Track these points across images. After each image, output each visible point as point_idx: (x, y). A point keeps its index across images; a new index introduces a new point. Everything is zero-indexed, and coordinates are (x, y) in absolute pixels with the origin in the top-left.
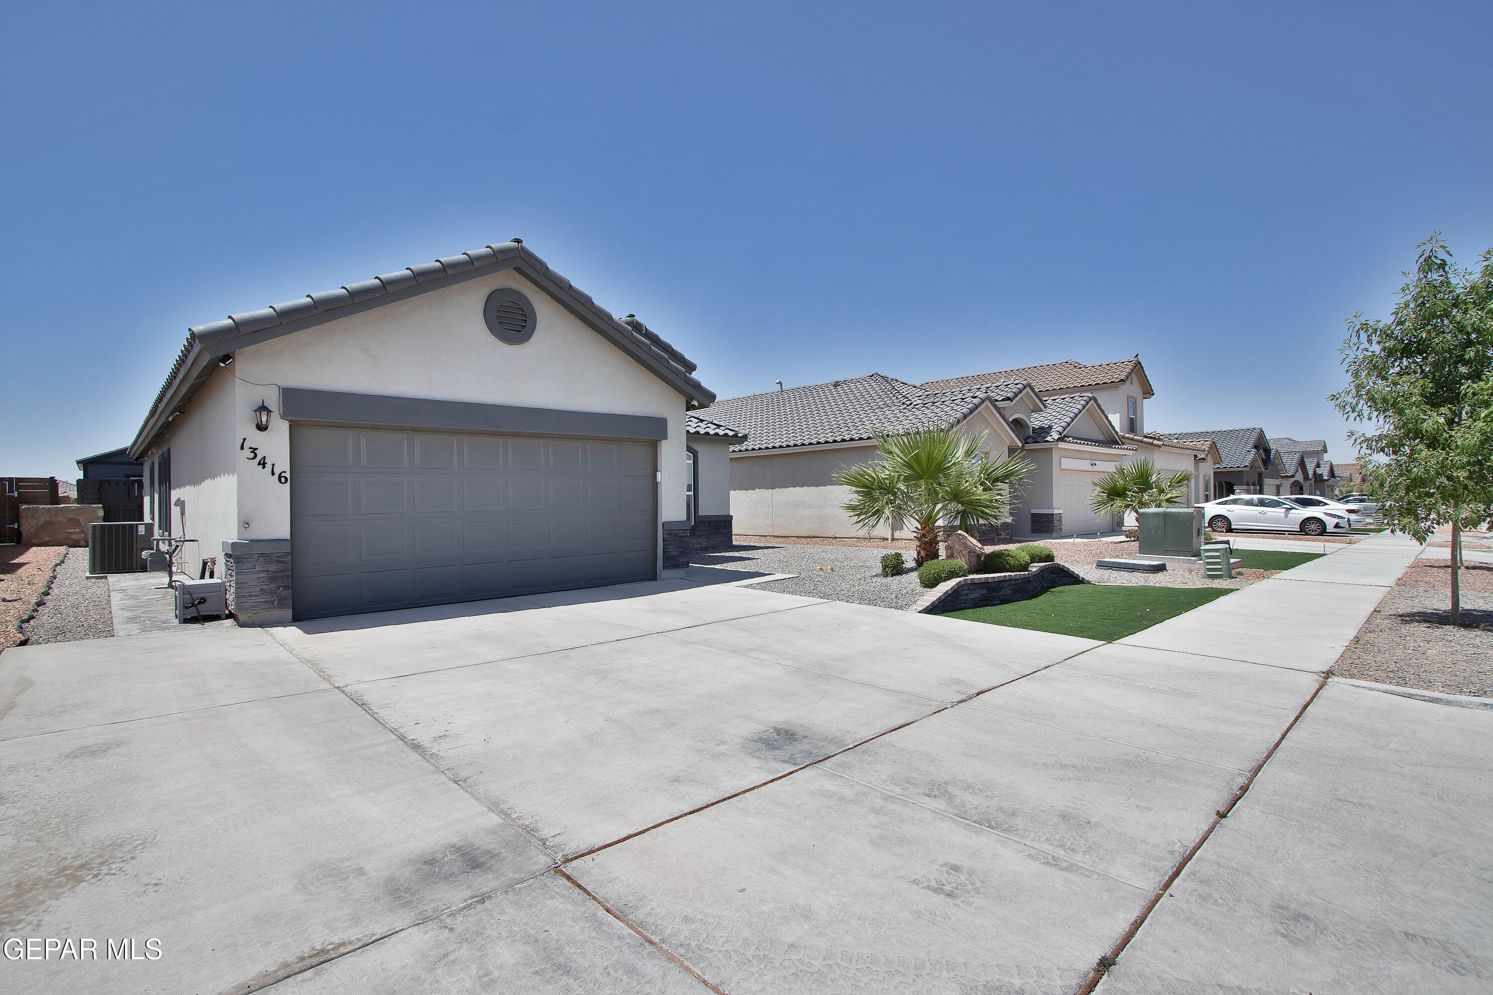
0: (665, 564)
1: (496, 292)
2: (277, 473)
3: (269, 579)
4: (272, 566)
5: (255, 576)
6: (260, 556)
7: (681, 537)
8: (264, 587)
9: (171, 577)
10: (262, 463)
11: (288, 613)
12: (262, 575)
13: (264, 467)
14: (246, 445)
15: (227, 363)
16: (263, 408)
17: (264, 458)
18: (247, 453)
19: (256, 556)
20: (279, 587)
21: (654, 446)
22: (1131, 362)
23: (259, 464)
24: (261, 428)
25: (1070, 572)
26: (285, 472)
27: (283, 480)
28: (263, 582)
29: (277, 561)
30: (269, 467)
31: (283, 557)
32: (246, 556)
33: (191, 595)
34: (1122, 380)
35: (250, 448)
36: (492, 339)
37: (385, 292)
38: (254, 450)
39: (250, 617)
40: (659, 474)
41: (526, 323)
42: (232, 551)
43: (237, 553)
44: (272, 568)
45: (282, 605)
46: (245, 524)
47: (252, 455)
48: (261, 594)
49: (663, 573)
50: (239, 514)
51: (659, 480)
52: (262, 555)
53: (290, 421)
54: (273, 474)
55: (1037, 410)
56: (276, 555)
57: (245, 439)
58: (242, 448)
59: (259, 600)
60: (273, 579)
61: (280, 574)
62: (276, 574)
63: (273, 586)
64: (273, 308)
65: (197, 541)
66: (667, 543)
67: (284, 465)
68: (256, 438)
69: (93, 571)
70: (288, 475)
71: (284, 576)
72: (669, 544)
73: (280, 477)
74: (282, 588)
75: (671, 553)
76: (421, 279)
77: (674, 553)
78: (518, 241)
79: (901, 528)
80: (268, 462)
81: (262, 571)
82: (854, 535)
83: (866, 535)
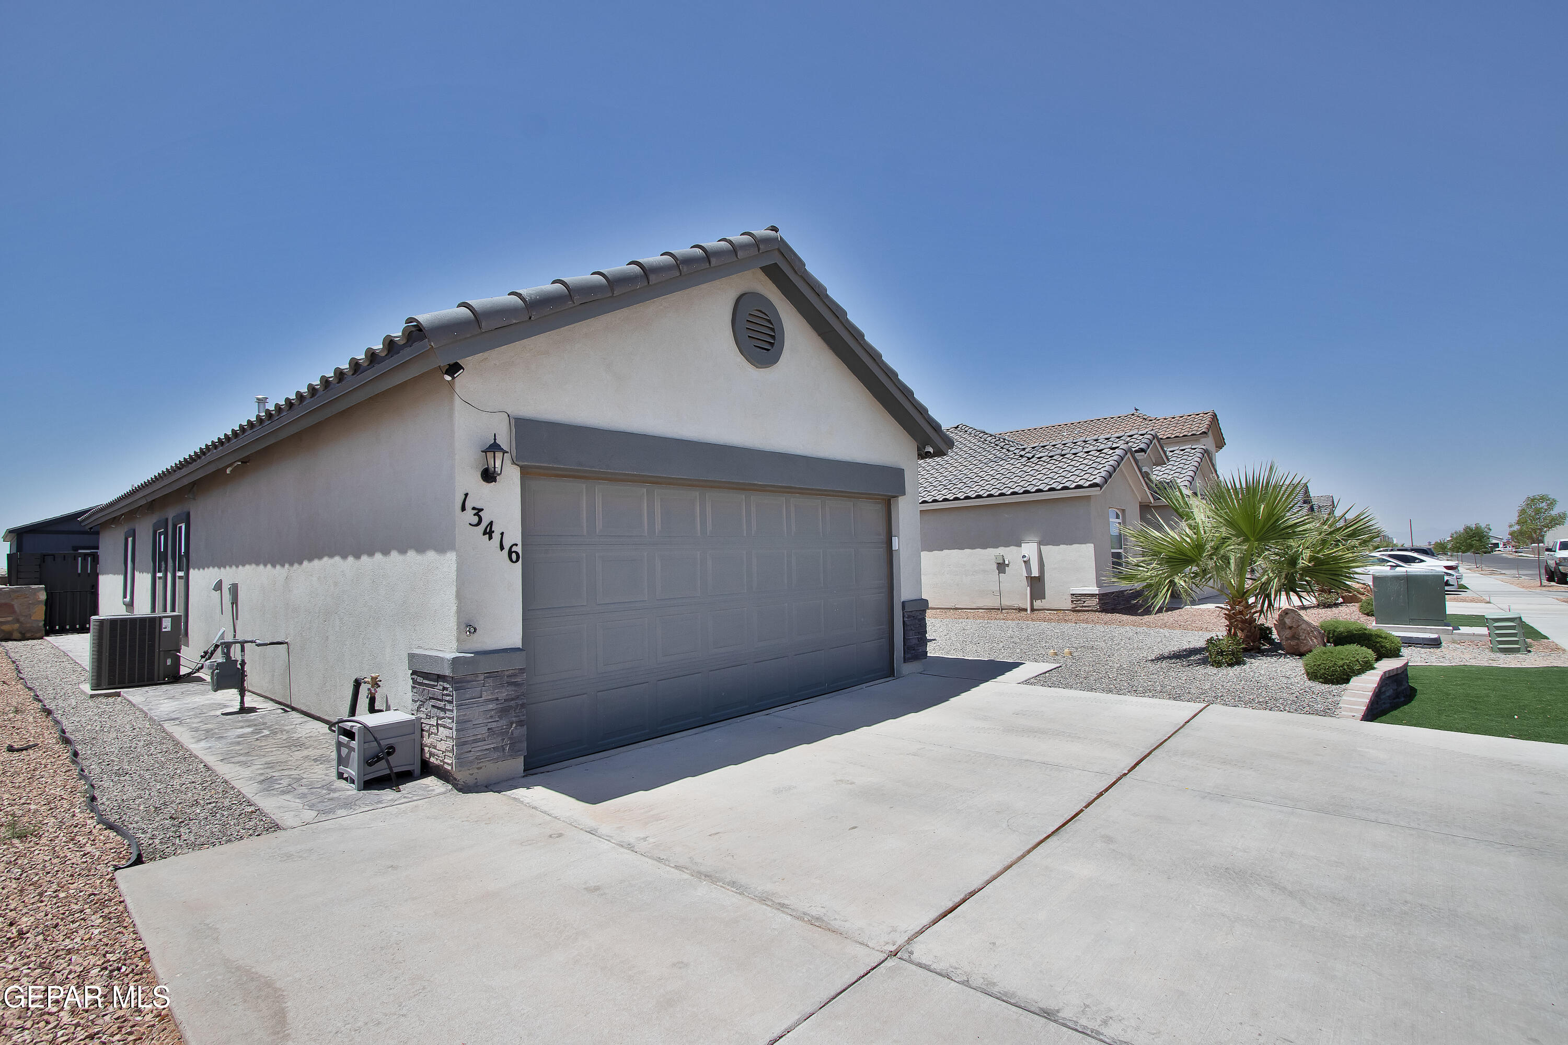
0: (907, 656)
1: (746, 295)
2: (507, 547)
3: (501, 711)
4: (503, 690)
5: (483, 709)
6: (487, 677)
7: (919, 619)
8: (494, 725)
9: (242, 696)
10: (489, 532)
11: (521, 763)
12: (491, 707)
13: (490, 538)
14: (469, 505)
15: (455, 376)
16: (494, 448)
17: (491, 523)
18: (471, 518)
19: (482, 677)
20: (512, 724)
21: (888, 504)
22: (1207, 414)
23: (485, 533)
24: (489, 476)
26: (516, 545)
27: (514, 556)
28: (491, 717)
29: (510, 684)
30: (497, 536)
31: (514, 675)
32: (469, 678)
33: (379, 744)
34: (1204, 433)
35: (474, 508)
36: (740, 359)
37: (646, 284)
38: (478, 512)
39: (472, 774)
40: (895, 541)
41: (774, 340)
42: (453, 671)
43: (459, 675)
44: (503, 694)
46: (469, 628)
47: (475, 520)
48: (488, 736)
49: (903, 667)
50: (459, 611)
51: (895, 546)
52: (490, 675)
53: (521, 467)
54: (502, 548)
55: (1161, 463)
56: (507, 673)
57: (466, 495)
58: (463, 509)
59: (487, 747)
60: (503, 712)
61: (512, 703)
62: (507, 704)
63: (503, 722)
64: (519, 295)
65: (287, 643)
66: (909, 628)
67: (514, 536)
68: (482, 493)
69: (97, 685)
70: (519, 549)
71: (517, 706)
72: (910, 630)
73: (510, 552)
74: (514, 725)
75: (910, 641)
76: (685, 269)
77: (914, 642)
78: (774, 229)
79: (1042, 597)
80: (497, 529)
81: (489, 700)
82: (981, 605)
83: (997, 605)
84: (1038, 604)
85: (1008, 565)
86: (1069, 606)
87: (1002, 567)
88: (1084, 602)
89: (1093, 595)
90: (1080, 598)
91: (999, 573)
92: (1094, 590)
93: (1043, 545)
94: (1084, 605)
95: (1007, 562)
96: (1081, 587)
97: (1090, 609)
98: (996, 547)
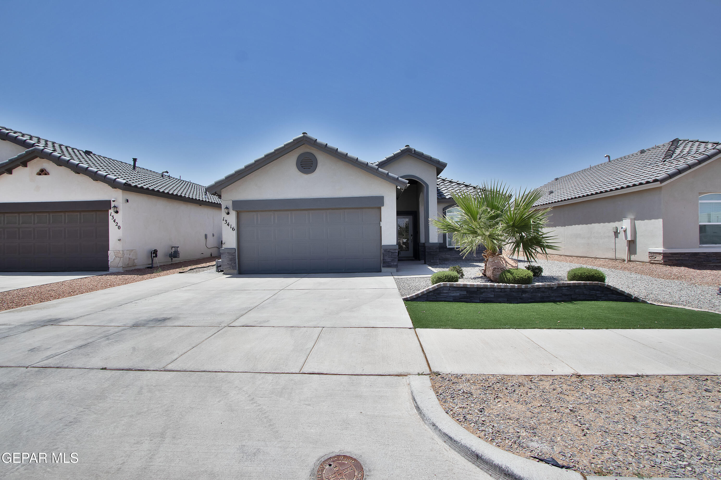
0: (384, 265)
5: (226, 259)
7: (393, 253)
8: (228, 263)
10: (228, 225)
11: (236, 271)
12: (228, 259)
13: (229, 226)
14: (224, 220)
16: (227, 208)
19: (226, 253)
20: (233, 263)
23: (227, 225)
24: (228, 214)
25: (619, 292)
26: (234, 227)
27: (234, 230)
28: (228, 261)
29: (232, 255)
30: (230, 225)
31: (235, 254)
32: (224, 253)
36: (300, 173)
38: (226, 221)
39: (226, 271)
40: (381, 223)
41: (313, 165)
43: (222, 252)
44: (230, 257)
45: (234, 268)
46: (224, 243)
48: (227, 265)
49: (383, 269)
51: (381, 225)
52: (228, 253)
53: (235, 211)
54: (231, 228)
56: (231, 253)
57: (224, 218)
58: (223, 220)
59: (227, 267)
60: (231, 260)
61: (232, 259)
63: (231, 263)
66: (384, 255)
67: (234, 224)
68: (227, 217)
71: (234, 260)
72: (385, 256)
73: (233, 229)
75: (386, 260)
76: (267, 157)
77: (388, 260)
78: (304, 134)
79: (635, 253)
80: (230, 224)
81: (228, 258)
82: (607, 257)
83: (614, 257)
84: (633, 257)
85: (619, 233)
86: (647, 259)
87: (616, 234)
88: (655, 257)
89: (660, 253)
90: (653, 255)
91: (615, 238)
92: (661, 249)
93: (636, 220)
94: (655, 259)
95: (619, 231)
96: (655, 248)
97: (658, 262)
98: (614, 221)
